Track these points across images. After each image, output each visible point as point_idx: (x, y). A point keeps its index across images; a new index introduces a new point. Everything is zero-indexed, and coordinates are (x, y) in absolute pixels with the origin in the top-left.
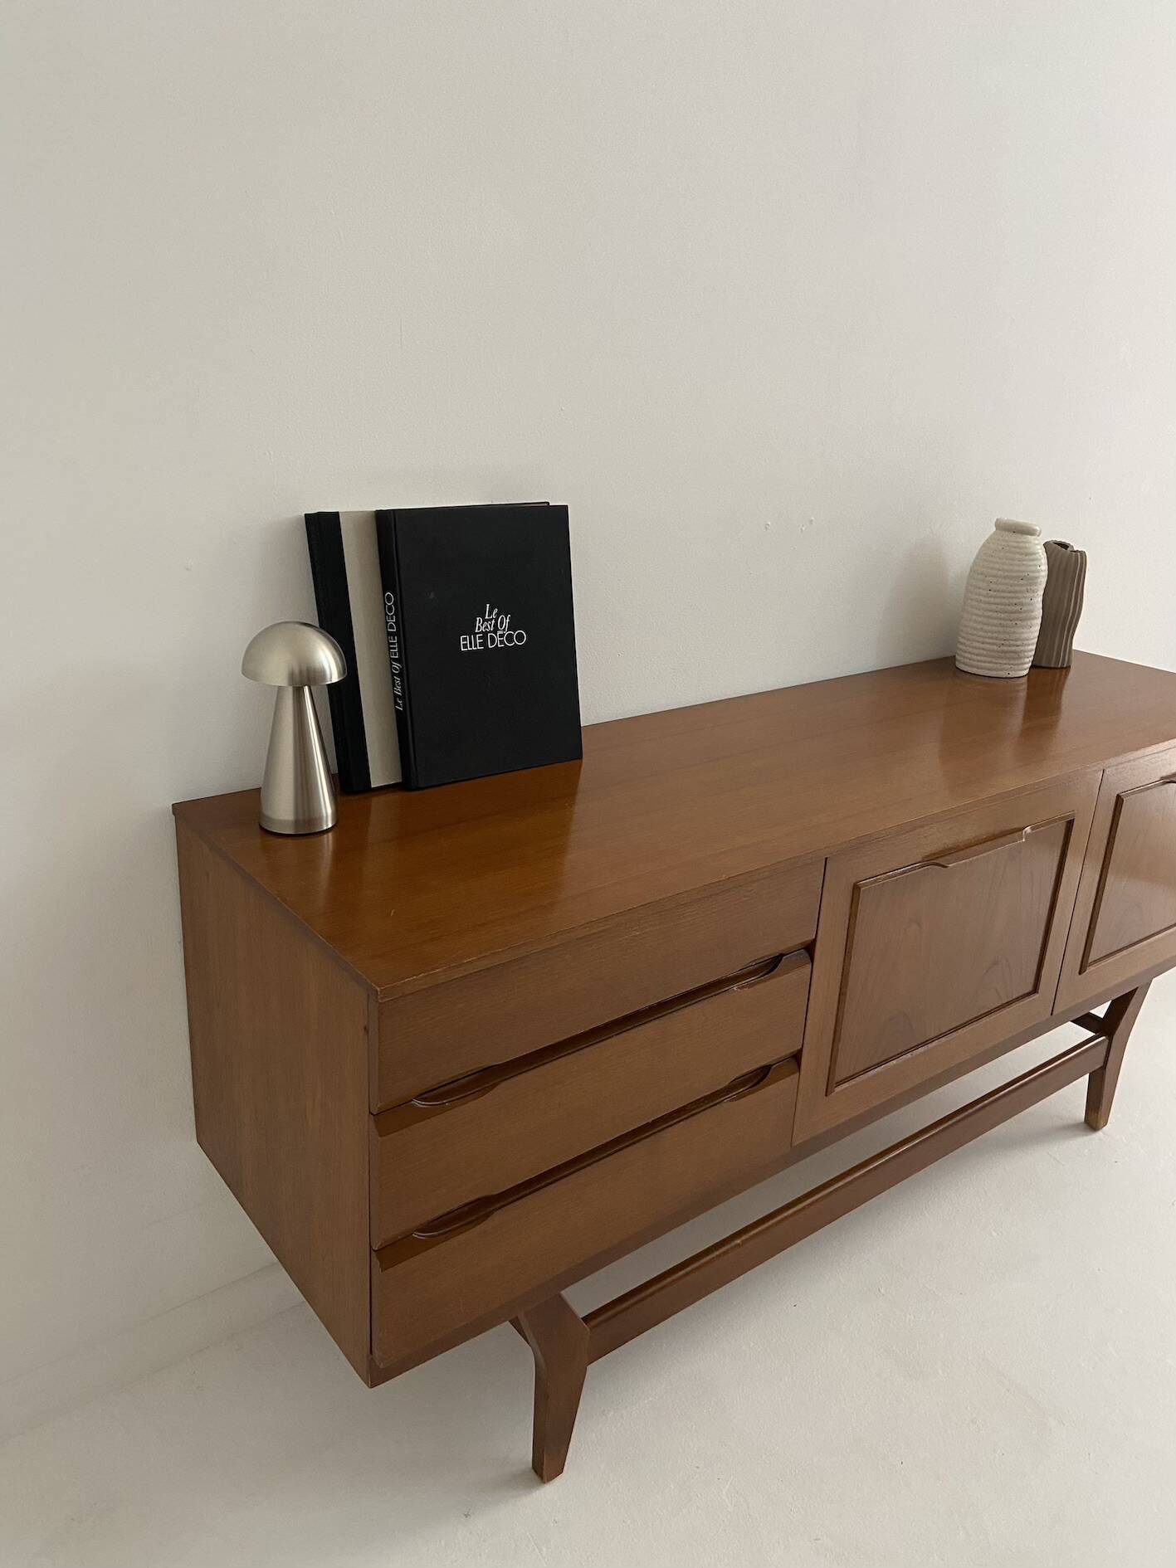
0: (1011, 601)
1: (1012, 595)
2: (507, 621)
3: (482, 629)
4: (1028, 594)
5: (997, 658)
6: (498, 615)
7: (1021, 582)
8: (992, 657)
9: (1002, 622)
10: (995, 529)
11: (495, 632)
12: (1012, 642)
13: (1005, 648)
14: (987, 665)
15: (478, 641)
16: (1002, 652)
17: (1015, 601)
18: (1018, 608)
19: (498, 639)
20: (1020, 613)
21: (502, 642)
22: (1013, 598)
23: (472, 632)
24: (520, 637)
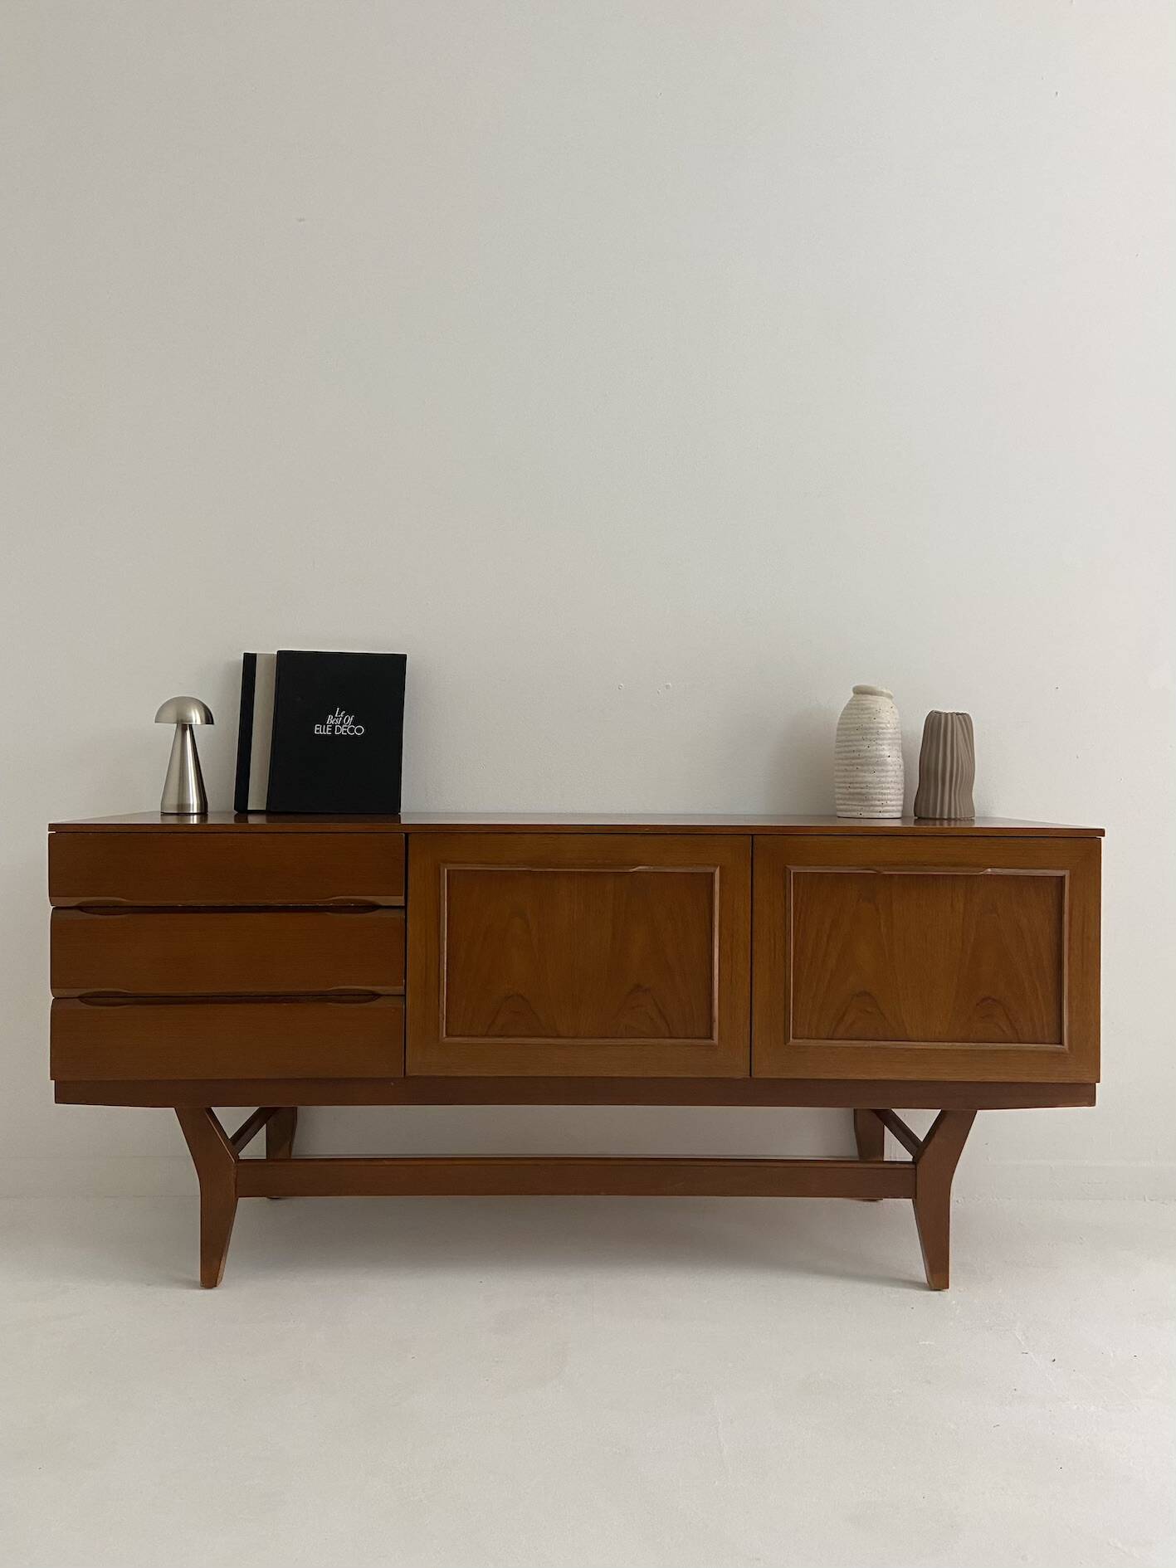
0: (850, 748)
1: (850, 743)
2: (351, 719)
3: (332, 722)
4: (865, 743)
5: (849, 799)
6: (345, 715)
7: (858, 732)
8: (845, 799)
9: (847, 768)
10: (852, 694)
11: (341, 724)
12: (858, 785)
13: (852, 790)
14: (844, 807)
15: (328, 729)
16: (850, 794)
17: (854, 748)
18: (856, 754)
19: (342, 730)
20: (859, 758)
21: (345, 732)
22: (850, 746)
23: (324, 723)
24: (359, 730)
